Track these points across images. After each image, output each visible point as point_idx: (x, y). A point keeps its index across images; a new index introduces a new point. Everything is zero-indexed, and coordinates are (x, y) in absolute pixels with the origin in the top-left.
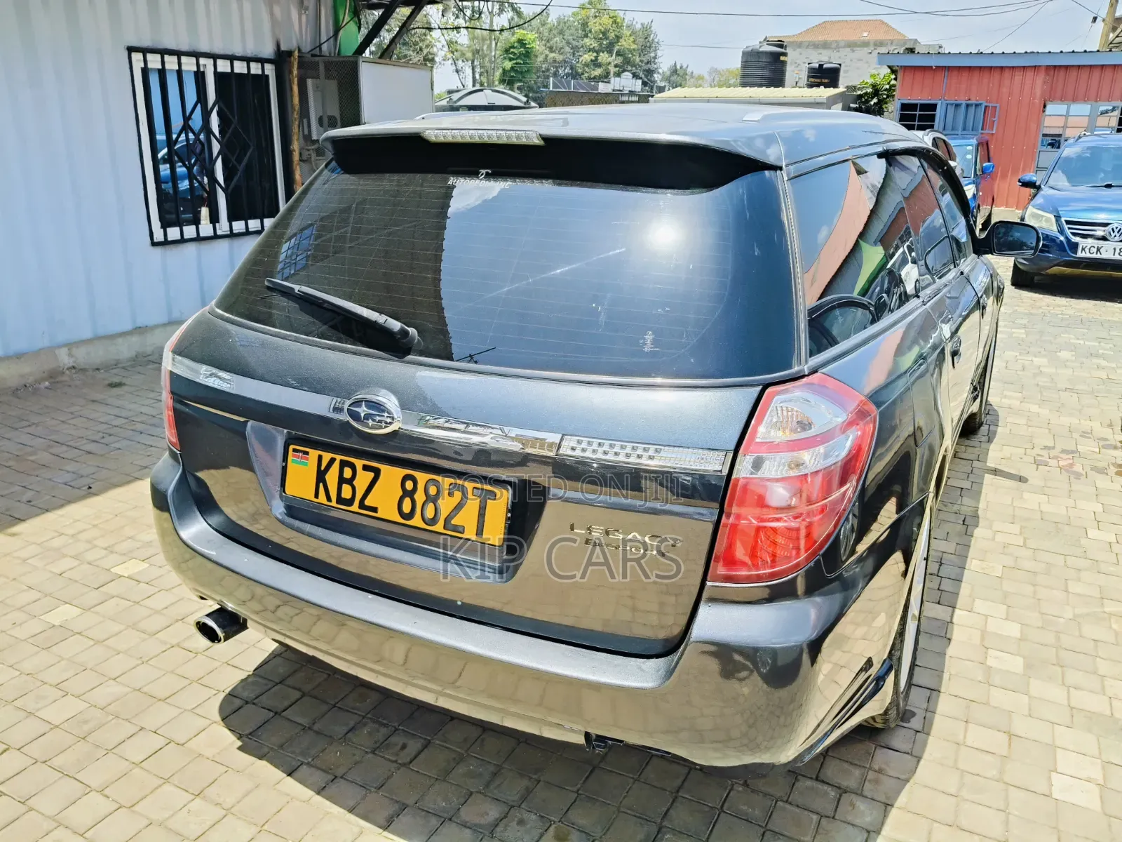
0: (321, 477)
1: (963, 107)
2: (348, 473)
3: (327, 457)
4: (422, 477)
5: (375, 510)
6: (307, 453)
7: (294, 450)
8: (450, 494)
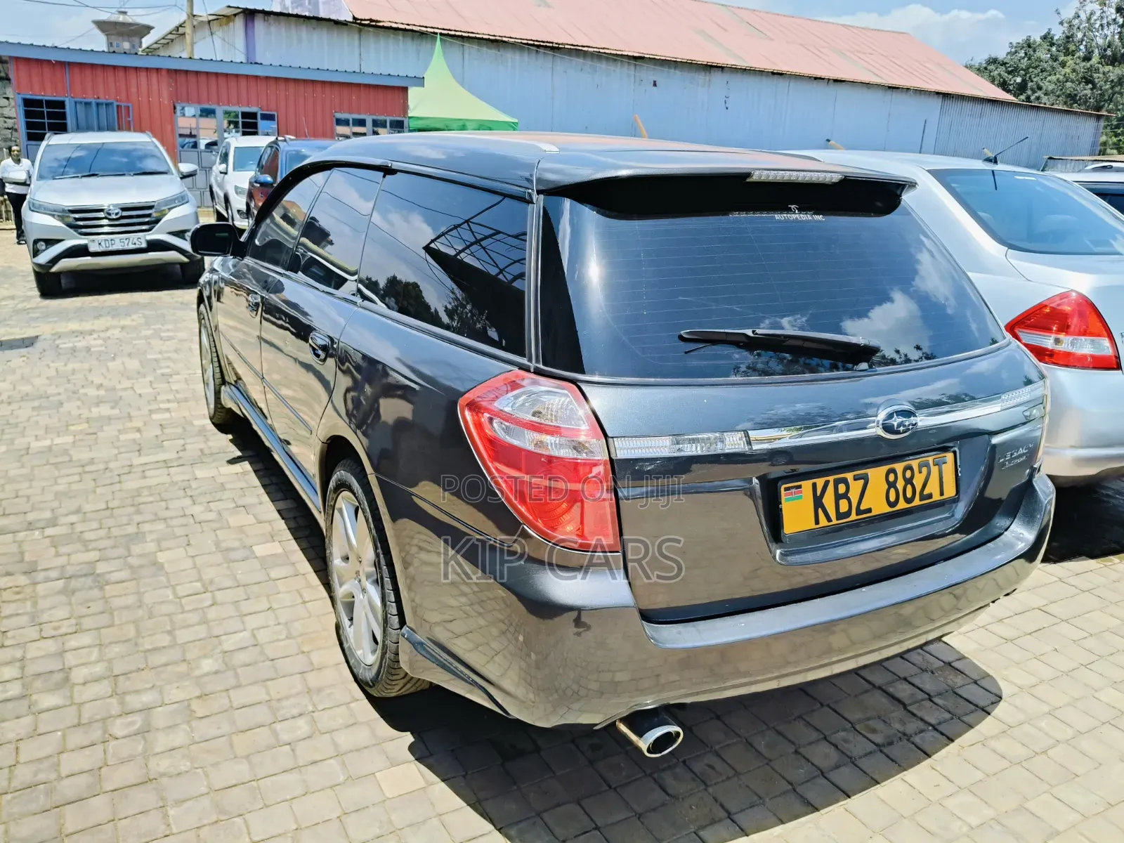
0: (818, 503)
1: (94, 105)
2: (842, 489)
3: (820, 482)
4: (899, 467)
5: (869, 510)
6: (800, 487)
7: (786, 489)
8: (920, 472)
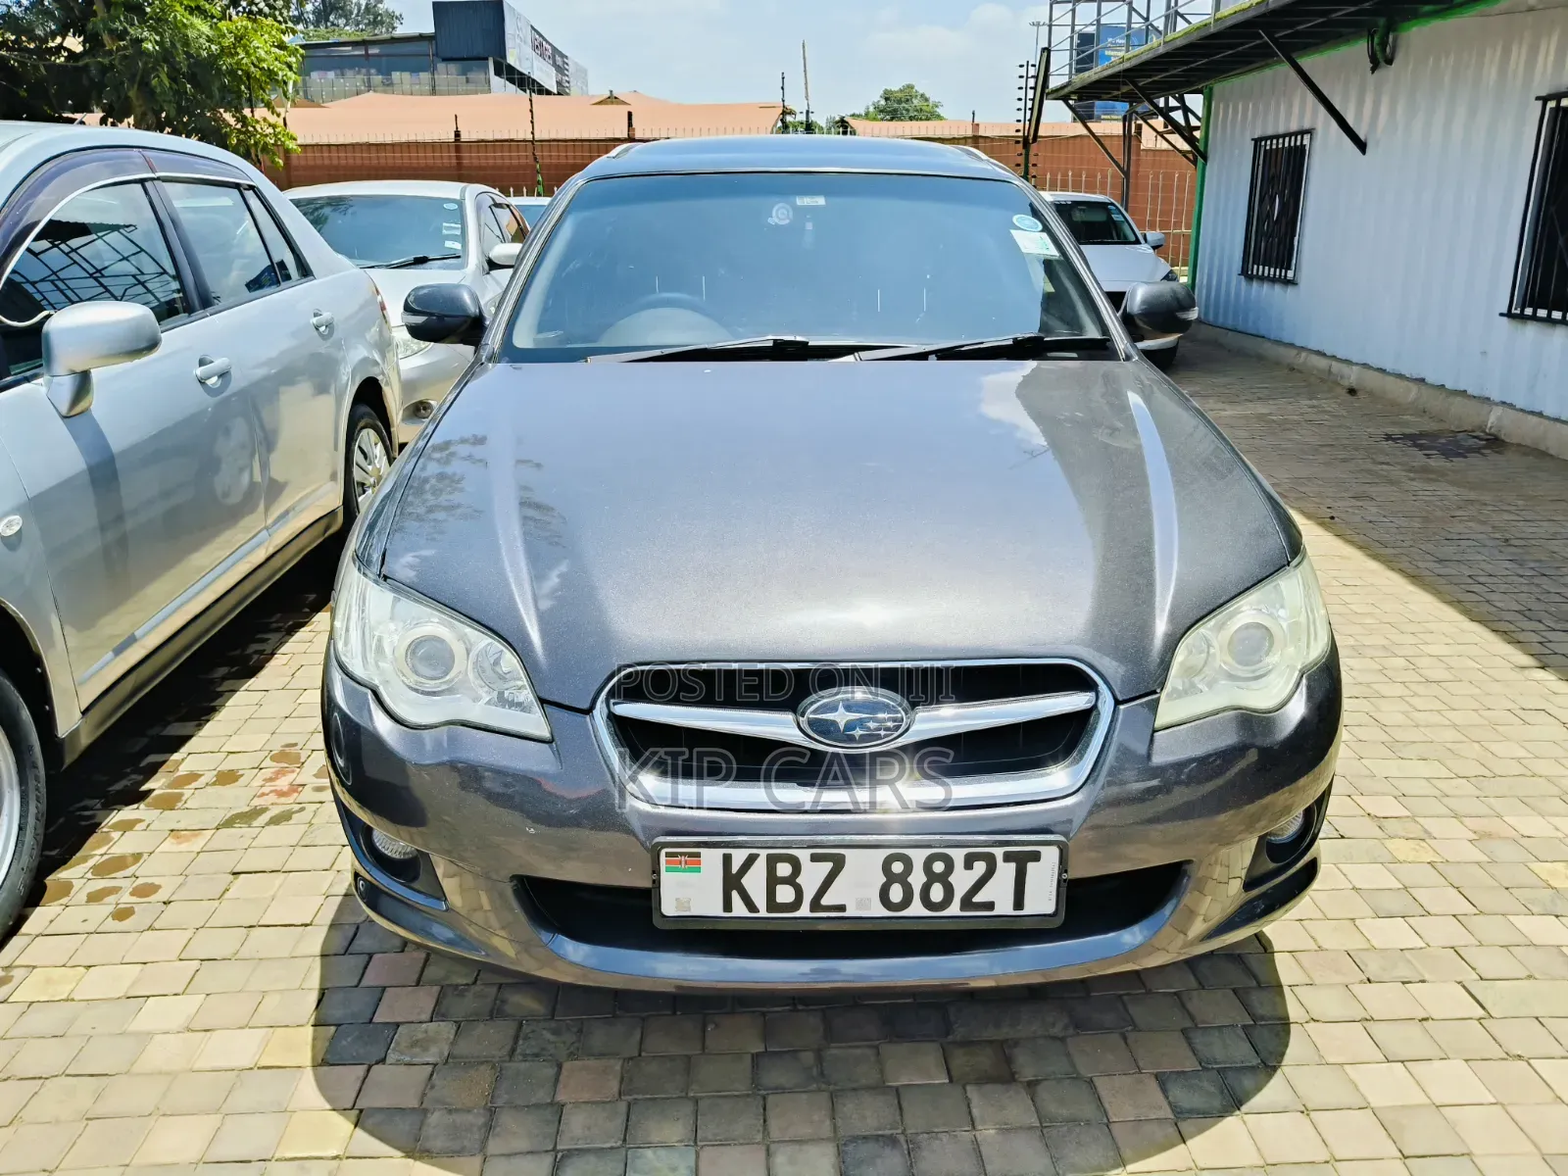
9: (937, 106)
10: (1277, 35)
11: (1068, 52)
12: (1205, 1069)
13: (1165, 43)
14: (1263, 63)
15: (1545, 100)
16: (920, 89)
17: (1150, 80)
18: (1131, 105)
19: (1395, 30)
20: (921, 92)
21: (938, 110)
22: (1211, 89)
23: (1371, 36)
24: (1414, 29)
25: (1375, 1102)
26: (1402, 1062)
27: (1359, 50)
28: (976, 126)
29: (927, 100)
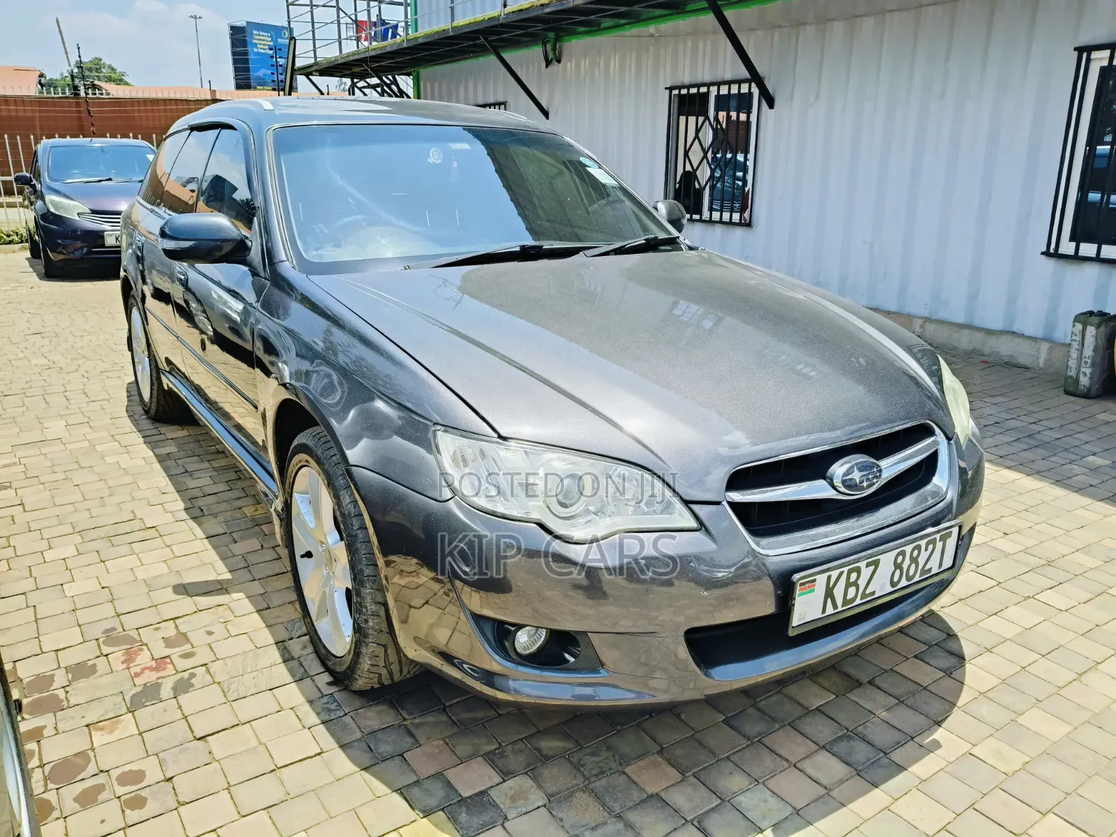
9: (124, 75)
10: (490, 39)
11: (312, 41)
12: (930, 647)
13: (407, 40)
14: (462, 57)
15: (671, 89)
16: (107, 60)
17: (378, 64)
18: (352, 81)
19: (560, 41)
20: (109, 64)
21: (123, 77)
22: (418, 73)
23: (544, 44)
24: (574, 41)
25: (1008, 637)
26: (995, 614)
27: (536, 52)
28: (213, 92)
29: (113, 69)
